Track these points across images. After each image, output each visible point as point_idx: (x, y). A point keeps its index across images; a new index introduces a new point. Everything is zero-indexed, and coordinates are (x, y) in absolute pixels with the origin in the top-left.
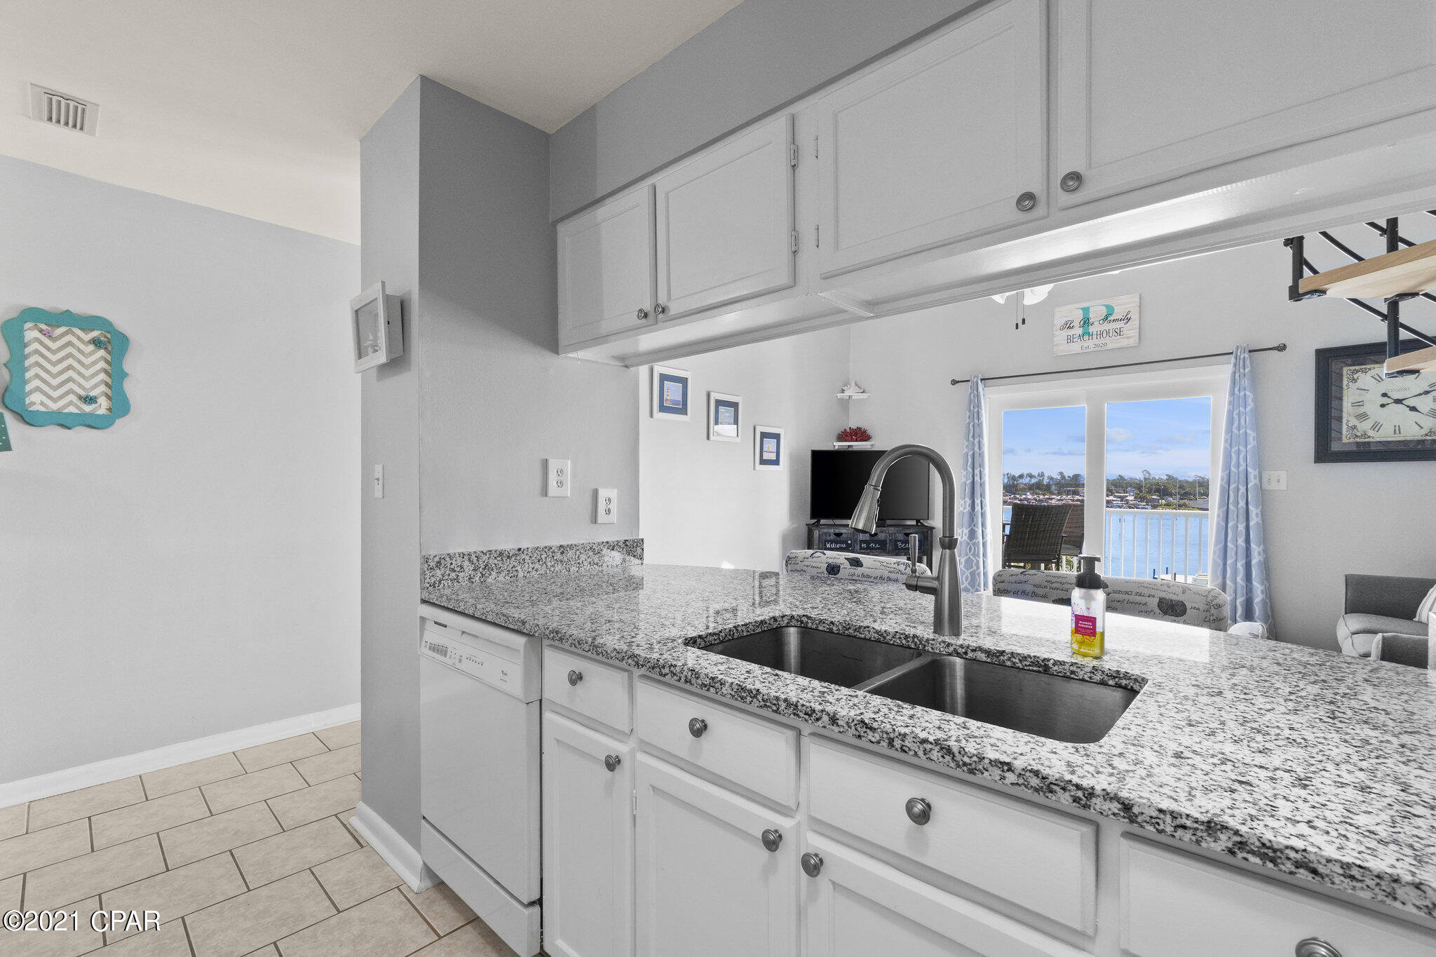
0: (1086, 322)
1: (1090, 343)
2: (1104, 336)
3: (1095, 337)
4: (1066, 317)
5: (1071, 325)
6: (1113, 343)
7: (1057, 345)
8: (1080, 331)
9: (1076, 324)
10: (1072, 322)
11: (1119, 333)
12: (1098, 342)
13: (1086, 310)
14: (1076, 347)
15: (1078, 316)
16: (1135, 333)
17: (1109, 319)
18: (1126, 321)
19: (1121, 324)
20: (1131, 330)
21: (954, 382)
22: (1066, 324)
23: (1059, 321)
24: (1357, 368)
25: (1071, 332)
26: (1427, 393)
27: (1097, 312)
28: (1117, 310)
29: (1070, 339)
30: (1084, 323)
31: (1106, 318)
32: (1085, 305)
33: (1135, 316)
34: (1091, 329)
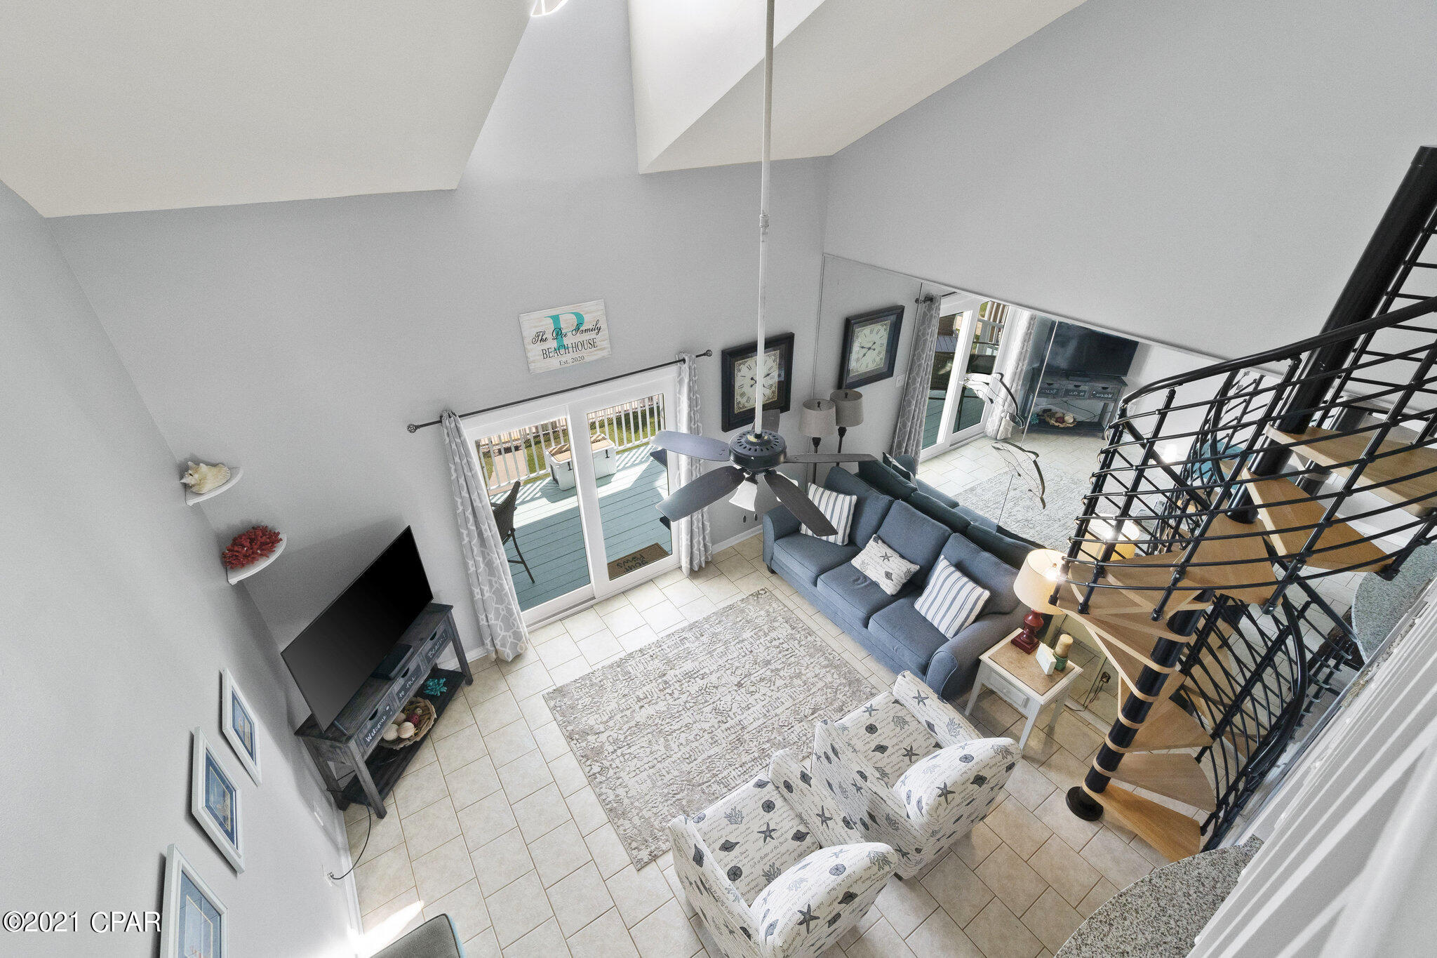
0: (559, 334)
1: (568, 357)
2: (580, 348)
3: (571, 349)
4: (536, 327)
5: (544, 337)
6: (590, 356)
7: (534, 362)
8: (554, 344)
9: (548, 335)
10: (544, 333)
11: (592, 344)
12: (576, 355)
13: (556, 319)
14: (554, 363)
15: (549, 326)
16: (606, 344)
17: (581, 329)
18: (596, 331)
19: (592, 335)
20: (602, 339)
21: (413, 428)
22: (538, 336)
23: (529, 333)
24: (741, 362)
25: (545, 346)
26: (768, 375)
27: (568, 322)
28: (587, 318)
29: (546, 354)
30: (557, 334)
31: (577, 329)
32: (554, 312)
33: (603, 325)
34: (566, 341)
